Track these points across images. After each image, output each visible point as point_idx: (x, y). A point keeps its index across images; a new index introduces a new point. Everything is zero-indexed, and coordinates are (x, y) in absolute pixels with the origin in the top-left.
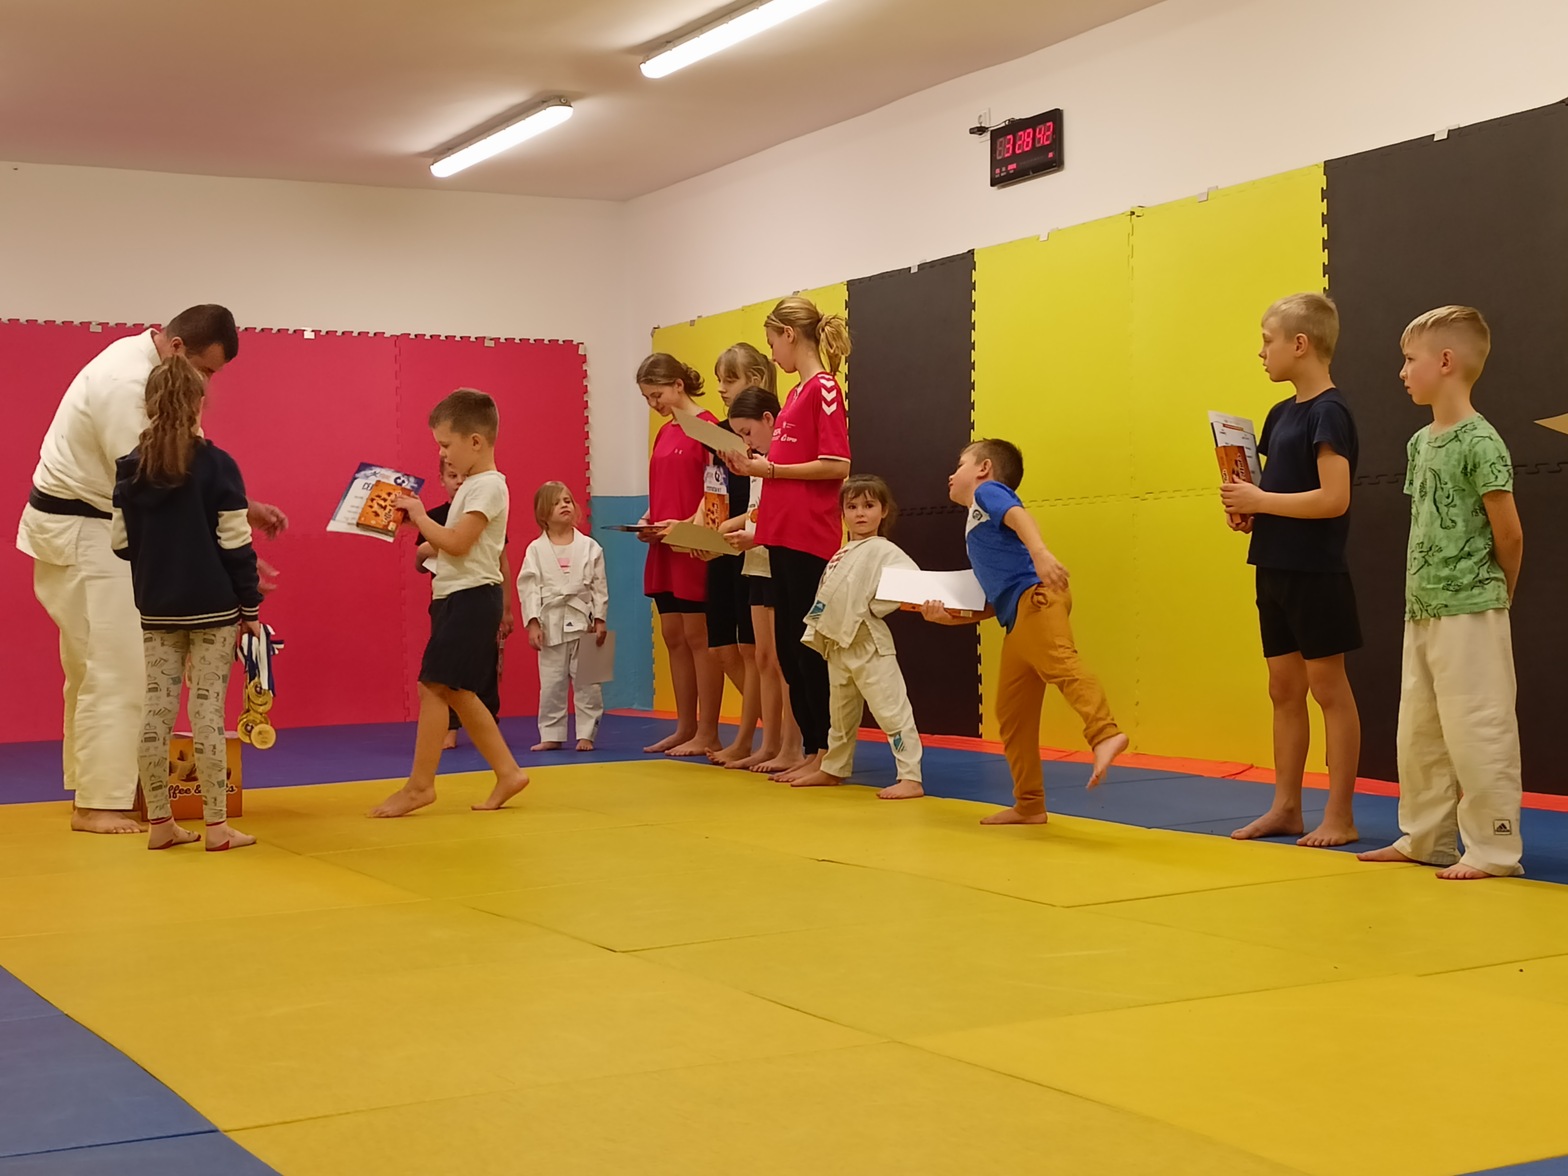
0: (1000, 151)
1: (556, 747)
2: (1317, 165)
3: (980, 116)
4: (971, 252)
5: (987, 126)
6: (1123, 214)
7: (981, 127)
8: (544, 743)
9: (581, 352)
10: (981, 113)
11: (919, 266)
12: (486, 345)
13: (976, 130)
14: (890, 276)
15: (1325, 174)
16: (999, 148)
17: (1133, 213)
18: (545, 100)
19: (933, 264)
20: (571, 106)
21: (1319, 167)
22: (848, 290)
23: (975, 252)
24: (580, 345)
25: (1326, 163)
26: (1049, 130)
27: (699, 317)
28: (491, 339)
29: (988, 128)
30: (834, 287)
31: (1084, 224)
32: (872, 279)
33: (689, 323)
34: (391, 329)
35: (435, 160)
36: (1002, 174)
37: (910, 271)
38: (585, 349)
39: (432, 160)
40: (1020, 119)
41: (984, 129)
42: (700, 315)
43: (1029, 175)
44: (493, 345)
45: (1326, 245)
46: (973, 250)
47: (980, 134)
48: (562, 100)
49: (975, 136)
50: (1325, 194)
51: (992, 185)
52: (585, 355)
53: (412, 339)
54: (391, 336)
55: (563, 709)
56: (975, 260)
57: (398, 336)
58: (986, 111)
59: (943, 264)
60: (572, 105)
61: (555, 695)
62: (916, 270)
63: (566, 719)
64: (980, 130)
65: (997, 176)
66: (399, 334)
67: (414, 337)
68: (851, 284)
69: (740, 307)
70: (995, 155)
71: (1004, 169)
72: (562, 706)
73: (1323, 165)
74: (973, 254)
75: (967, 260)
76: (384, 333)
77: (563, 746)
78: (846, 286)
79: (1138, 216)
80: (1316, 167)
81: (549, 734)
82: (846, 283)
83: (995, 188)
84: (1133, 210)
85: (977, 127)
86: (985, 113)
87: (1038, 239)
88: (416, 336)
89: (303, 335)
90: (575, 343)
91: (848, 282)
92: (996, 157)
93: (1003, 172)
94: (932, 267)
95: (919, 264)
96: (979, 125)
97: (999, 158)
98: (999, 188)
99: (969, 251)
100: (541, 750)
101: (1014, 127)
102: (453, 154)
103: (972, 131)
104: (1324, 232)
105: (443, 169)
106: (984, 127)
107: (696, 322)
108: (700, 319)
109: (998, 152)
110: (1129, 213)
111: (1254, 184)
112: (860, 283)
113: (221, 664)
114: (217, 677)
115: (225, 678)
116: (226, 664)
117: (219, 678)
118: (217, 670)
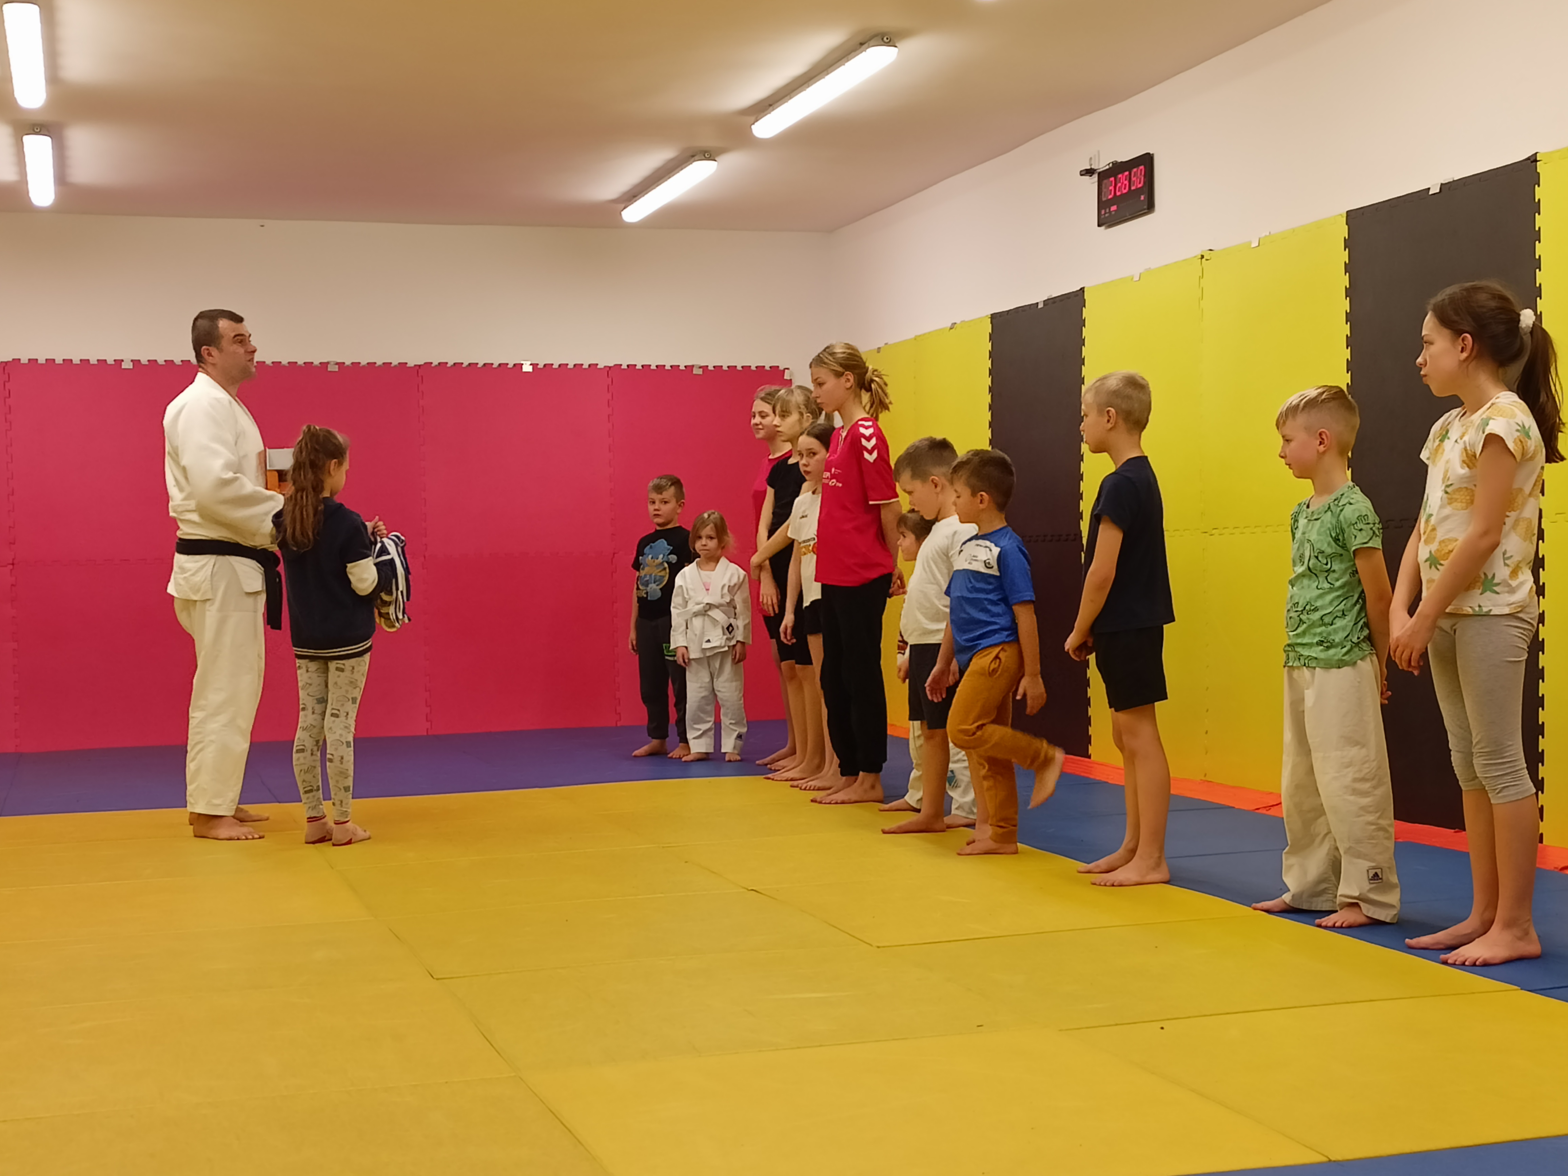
0: (1105, 193)
1: (704, 758)
2: (1341, 215)
3: (1091, 159)
4: (1082, 289)
5: (1096, 168)
6: (1195, 257)
7: (1091, 169)
8: (694, 753)
9: (787, 377)
10: (1092, 156)
11: (1044, 301)
12: (694, 372)
13: (1086, 172)
14: (1023, 311)
15: (1347, 223)
16: (1104, 190)
17: (1202, 257)
18: (691, 155)
19: (1055, 300)
20: (715, 161)
21: (1343, 217)
22: (991, 323)
23: (1085, 290)
24: (786, 371)
25: (1349, 213)
26: (1142, 173)
27: (886, 344)
28: (700, 367)
29: (1096, 170)
30: (981, 319)
31: (1166, 265)
32: (1010, 312)
33: (876, 351)
34: (604, 361)
35: (623, 206)
36: (1106, 215)
37: (1038, 306)
38: (790, 375)
39: (620, 207)
40: (1121, 162)
41: (1092, 171)
42: (886, 342)
43: (1126, 216)
44: (701, 373)
45: (1348, 293)
46: (1084, 288)
47: (1088, 176)
48: (706, 155)
49: (1084, 178)
50: (1346, 244)
51: (1099, 225)
53: (624, 369)
54: (605, 367)
55: (709, 721)
56: (1085, 297)
57: (610, 367)
58: (1095, 154)
59: (1061, 301)
60: (716, 159)
61: (701, 709)
62: (1042, 305)
63: (713, 732)
64: (1088, 172)
65: (1103, 217)
66: (612, 365)
67: (626, 367)
68: (993, 317)
69: (913, 336)
70: (1101, 196)
71: (1107, 211)
72: (709, 719)
73: (1345, 215)
74: (1083, 292)
75: (1077, 298)
76: (597, 364)
77: (710, 757)
78: (990, 319)
79: (1207, 260)
81: (698, 745)
82: (990, 316)
83: (1101, 228)
84: (1203, 254)
85: (1089, 169)
86: (1095, 156)
87: (1132, 279)
88: (628, 366)
89: (522, 368)
90: (781, 368)
91: (992, 315)
92: (1102, 198)
94: (1054, 302)
95: (1045, 299)
96: (1090, 167)
97: (1104, 199)
98: (1105, 229)
99: (1081, 289)
100: (692, 761)
101: (1115, 170)
102: (637, 200)
103: (1080, 173)
105: (632, 215)
106: (1094, 169)
107: (882, 349)
108: (886, 346)
109: (1103, 194)
110: (1200, 257)
111: (1294, 231)
112: (1000, 316)
113: (350, 689)
114: (347, 700)
115: (354, 700)
116: (355, 688)
117: (349, 700)
118: (347, 694)
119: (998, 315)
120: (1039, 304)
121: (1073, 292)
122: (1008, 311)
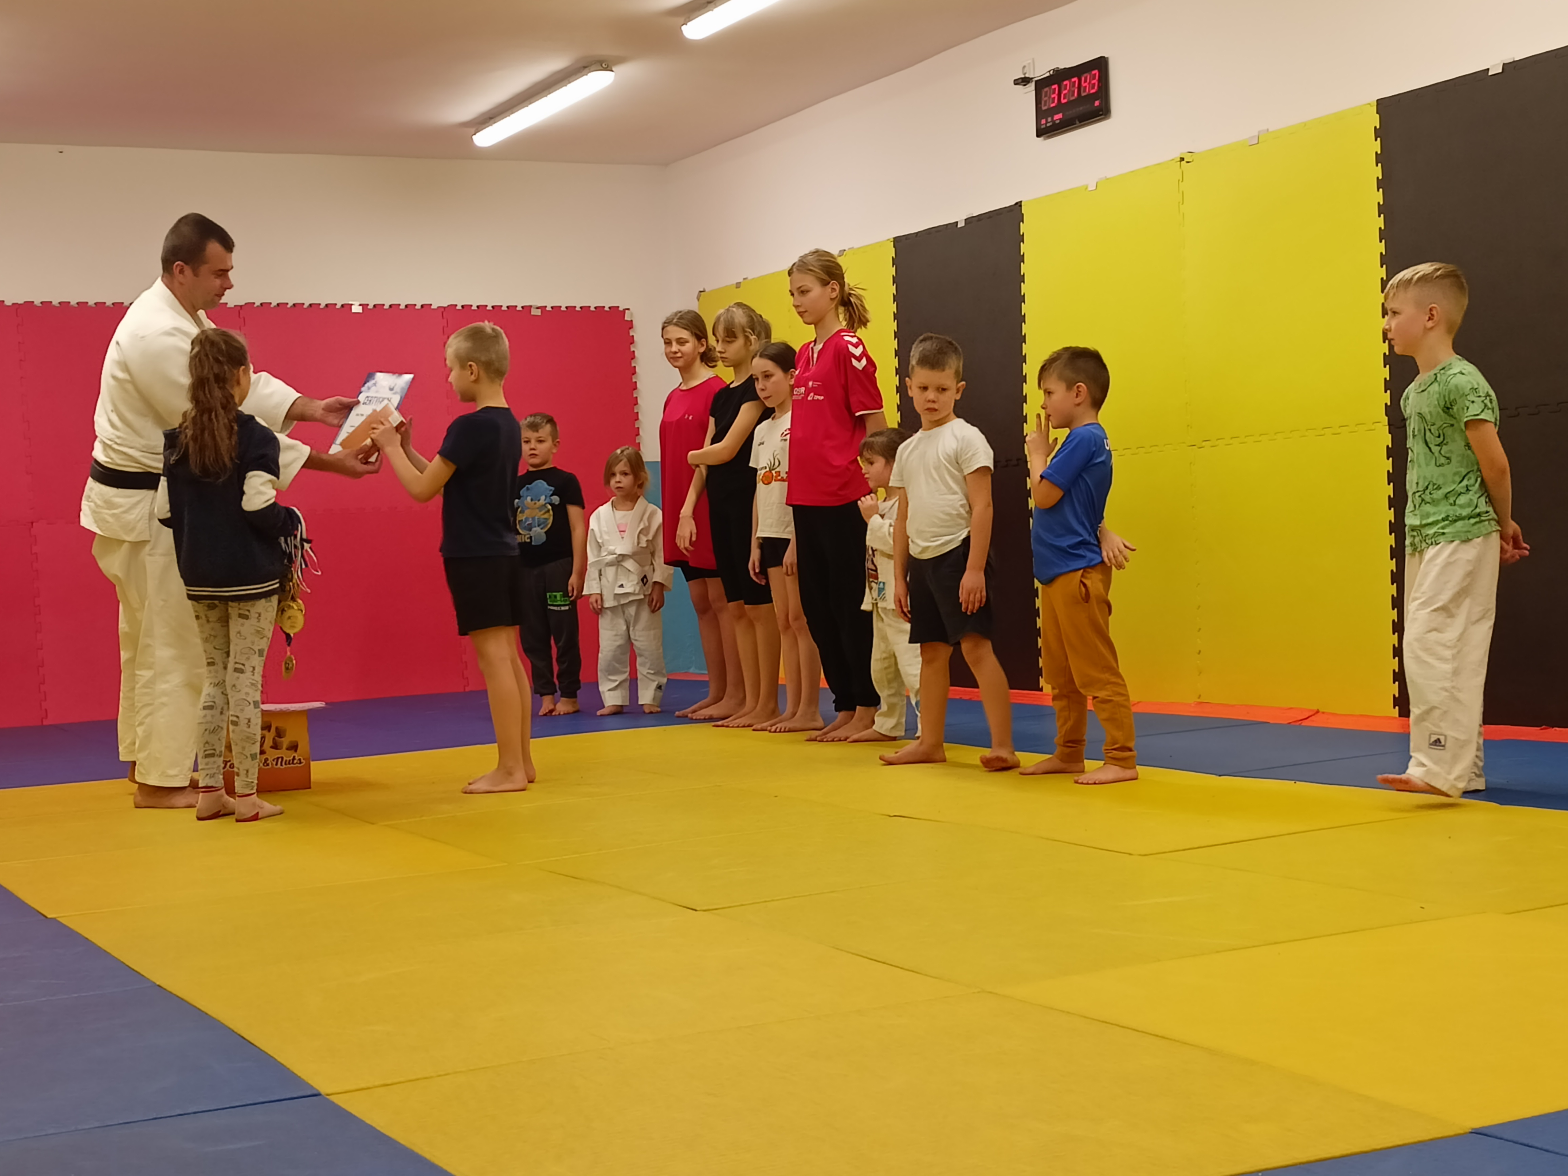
0: (1045, 102)
1: (619, 712)
2: (1369, 104)
3: (1024, 67)
4: (1019, 204)
5: (1031, 76)
6: (1173, 160)
7: (1025, 78)
8: (607, 707)
9: (627, 318)
10: (1025, 64)
11: (966, 220)
12: (532, 313)
13: (1020, 81)
14: (937, 232)
15: (1377, 113)
16: (1044, 99)
17: (1182, 159)
18: (586, 65)
19: (980, 217)
20: (612, 71)
21: (1371, 106)
22: (894, 247)
23: (1023, 204)
24: (627, 311)
25: (1379, 101)
26: (1094, 79)
27: (745, 279)
28: (538, 308)
29: (1032, 78)
30: (880, 244)
31: (1132, 172)
32: (919, 234)
33: (735, 286)
34: (438, 301)
35: (477, 129)
36: (1048, 125)
37: (957, 225)
38: (632, 314)
39: (473, 130)
40: (1065, 68)
41: (1028, 80)
42: (745, 277)
43: (1075, 124)
44: (540, 314)
45: (1380, 184)
46: (1021, 202)
47: (1025, 85)
48: (604, 65)
49: (1020, 87)
50: (1378, 133)
51: (1038, 136)
52: (632, 321)
53: (459, 310)
54: (438, 307)
55: (625, 672)
56: (1023, 212)
57: (445, 308)
58: (1030, 61)
59: (990, 217)
60: (613, 69)
61: (615, 657)
62: (963, 225)
63: (628, 683)
64: (1025, 81)
65: (1043, 127)
66: (446, 305)
67: (460, 308)
68: (897, 241)
70: (1040, 106)
71: (1049, 119)
72: (624, 670)
73: (1375, 104)
74: (1021, 206)
75: (1015, 213)
76: (431, 305)
77: (627, 709)
78: (892, 243)
79: (1188, 162)
80: (1369, 105)
81: (611, 698)
82: (892, 240)
83: (1041, 139)
84: (1182, 156)
85: (1021, 78)
86: (1029, 64)
87: (1087, 188)
88: (463, 306)
89: (351, 309)
90: (621, 309)
91: (895, 238)
92: (1041, 107)
93: (1049, 122)
94: (979, 220)
95: (966, 218)
96: (1023, 76)
97: (1044, 108)
98: (1045, 139)
99: (1016, 204)
100: (605, 715)
101: (1059, 76)
102: (495, 123)
103: (1017, 82)
104: (1378, 172)
105: (485, 138)
106: (1028, 78)
107: (742, 284)
109: (1043, 103)
110: (1179, 160)
111: (1305, 125)
112: (906, 239)
113: (257, 639)
114: (254, 652)
115: (261, 652)
116: (262, 638)
117: (255, 653)
118: (253, 645)
119: (905, 237)
120: (959, 223)
121: (1006, 208)
122: (917, 234)
